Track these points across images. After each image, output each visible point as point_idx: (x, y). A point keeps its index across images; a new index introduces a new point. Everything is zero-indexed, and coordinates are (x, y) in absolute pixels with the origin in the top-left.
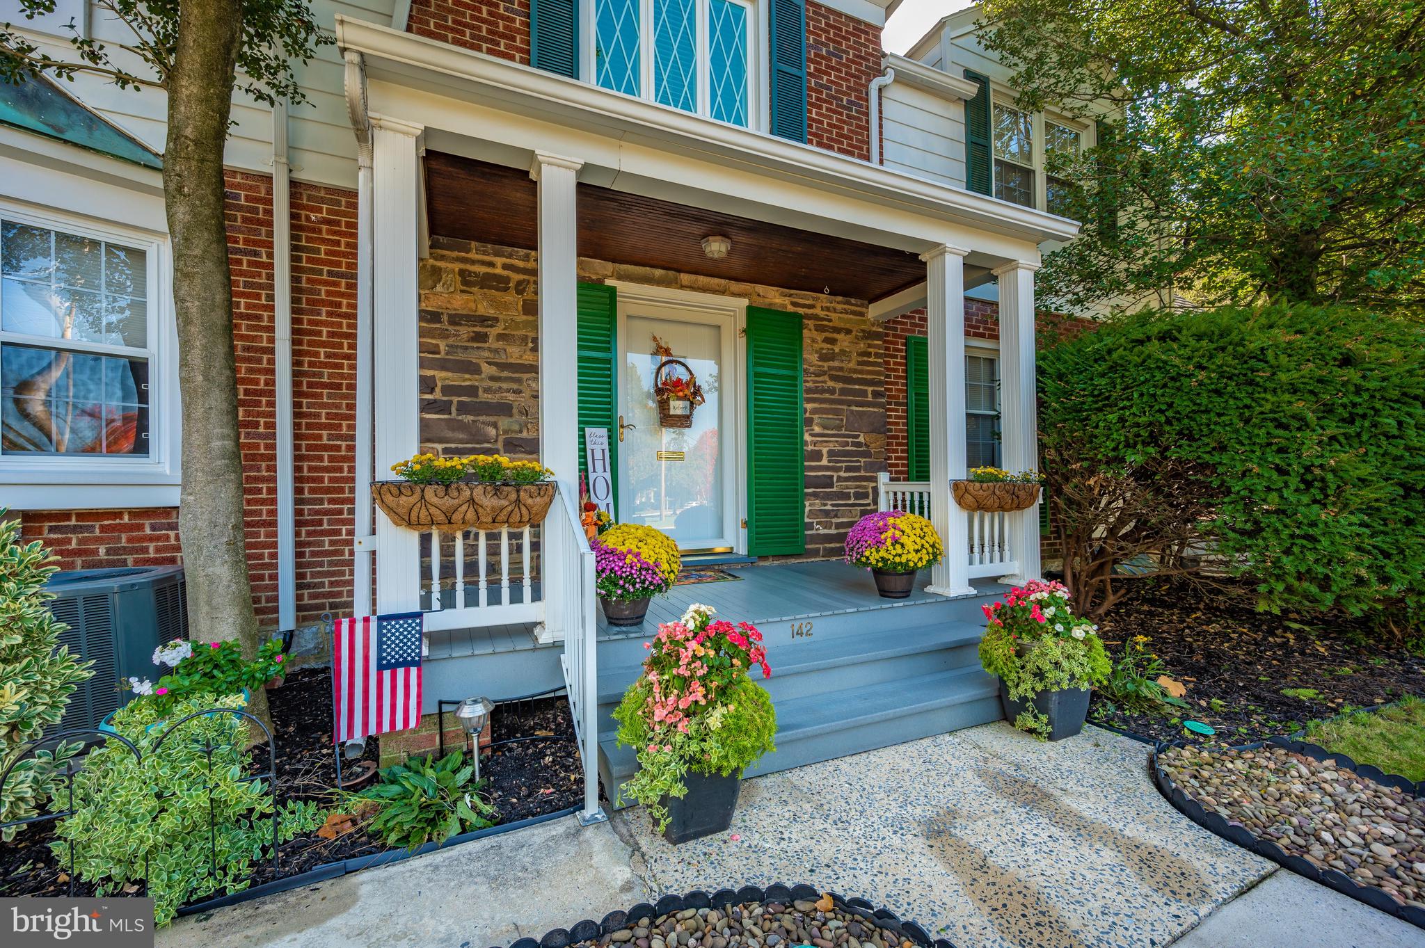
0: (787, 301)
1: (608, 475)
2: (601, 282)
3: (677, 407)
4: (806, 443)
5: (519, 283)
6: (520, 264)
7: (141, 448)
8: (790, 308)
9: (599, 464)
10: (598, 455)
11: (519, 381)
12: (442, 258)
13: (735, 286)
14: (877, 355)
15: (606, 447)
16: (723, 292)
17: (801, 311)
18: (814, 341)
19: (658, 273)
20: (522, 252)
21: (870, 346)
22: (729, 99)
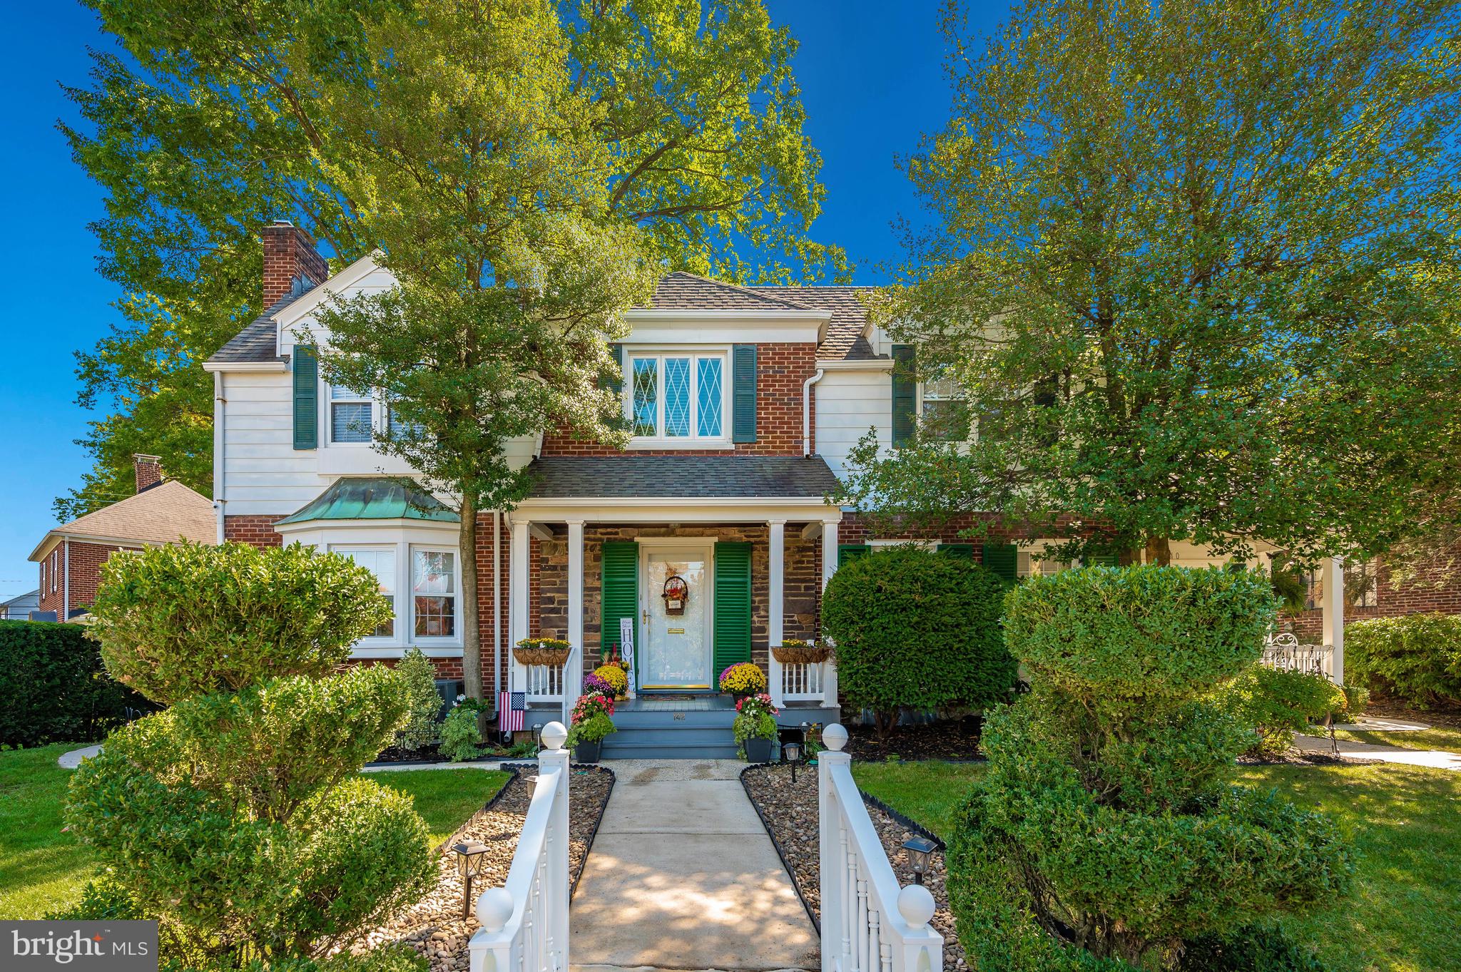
0: (742, 535)
1: (632, 643)
2: (632, 540)
3: (675, 604)
4: (754, 622)
5: (592, 546)
6: (592, 536)
7: (451, 633)
8: (745, 539)
9: (627, 638)
10: (627, 632)
11: (591, 596)
12: (558, 539)
13: (708, 531)
14: (809, 562)
15: (631, 628)
16: (702, 535)
17: (752, 540)
18: (761, 557)
19: (663, 530)
20: (593, 530)
21: (803, 556)
22: (710, 417)
